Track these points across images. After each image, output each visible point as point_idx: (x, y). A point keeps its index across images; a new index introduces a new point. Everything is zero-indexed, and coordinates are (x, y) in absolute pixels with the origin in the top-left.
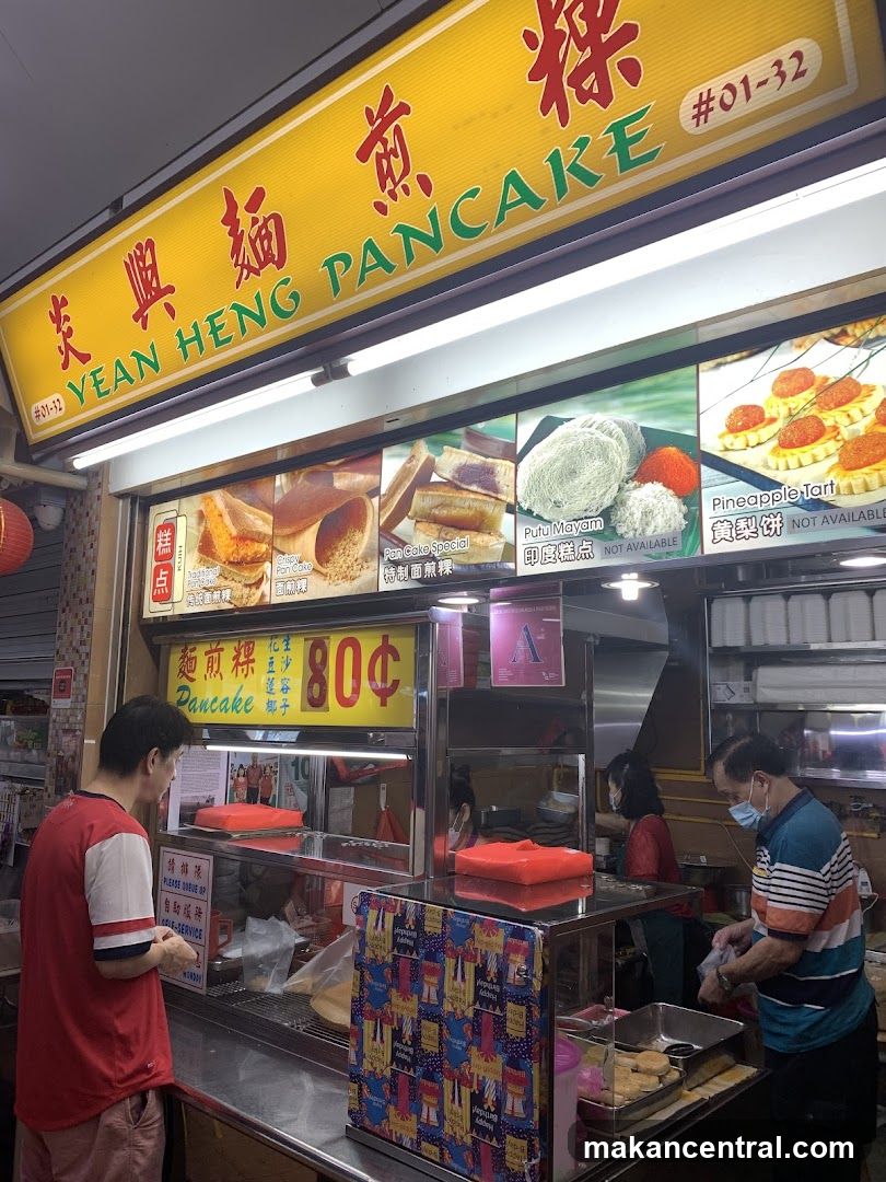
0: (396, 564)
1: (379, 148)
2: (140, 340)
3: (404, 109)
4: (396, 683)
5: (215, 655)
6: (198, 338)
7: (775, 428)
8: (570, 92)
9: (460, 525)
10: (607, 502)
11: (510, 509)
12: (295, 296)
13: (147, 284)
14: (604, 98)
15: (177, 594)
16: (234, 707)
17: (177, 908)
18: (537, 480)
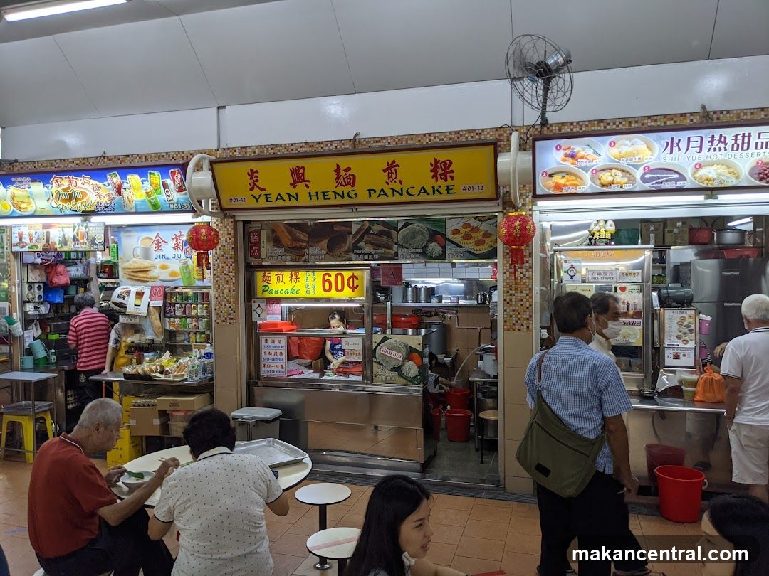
0: (359, 254)
1: (389, 171)
2: (293, 192)
3: (398, 166)
4: (357, 286)
5: (281, 276)
6: (317, 196)
7: (462, 235)
8: (439, 177)
9: (379, 246)
10: (423, 245)
11: (396, 244)
12: (356, 195)
13: (299, 178)
14: (446, 180)
15: (264, 255)
16: (292, 292)
17: (270, 354)
18: (404, 237)
